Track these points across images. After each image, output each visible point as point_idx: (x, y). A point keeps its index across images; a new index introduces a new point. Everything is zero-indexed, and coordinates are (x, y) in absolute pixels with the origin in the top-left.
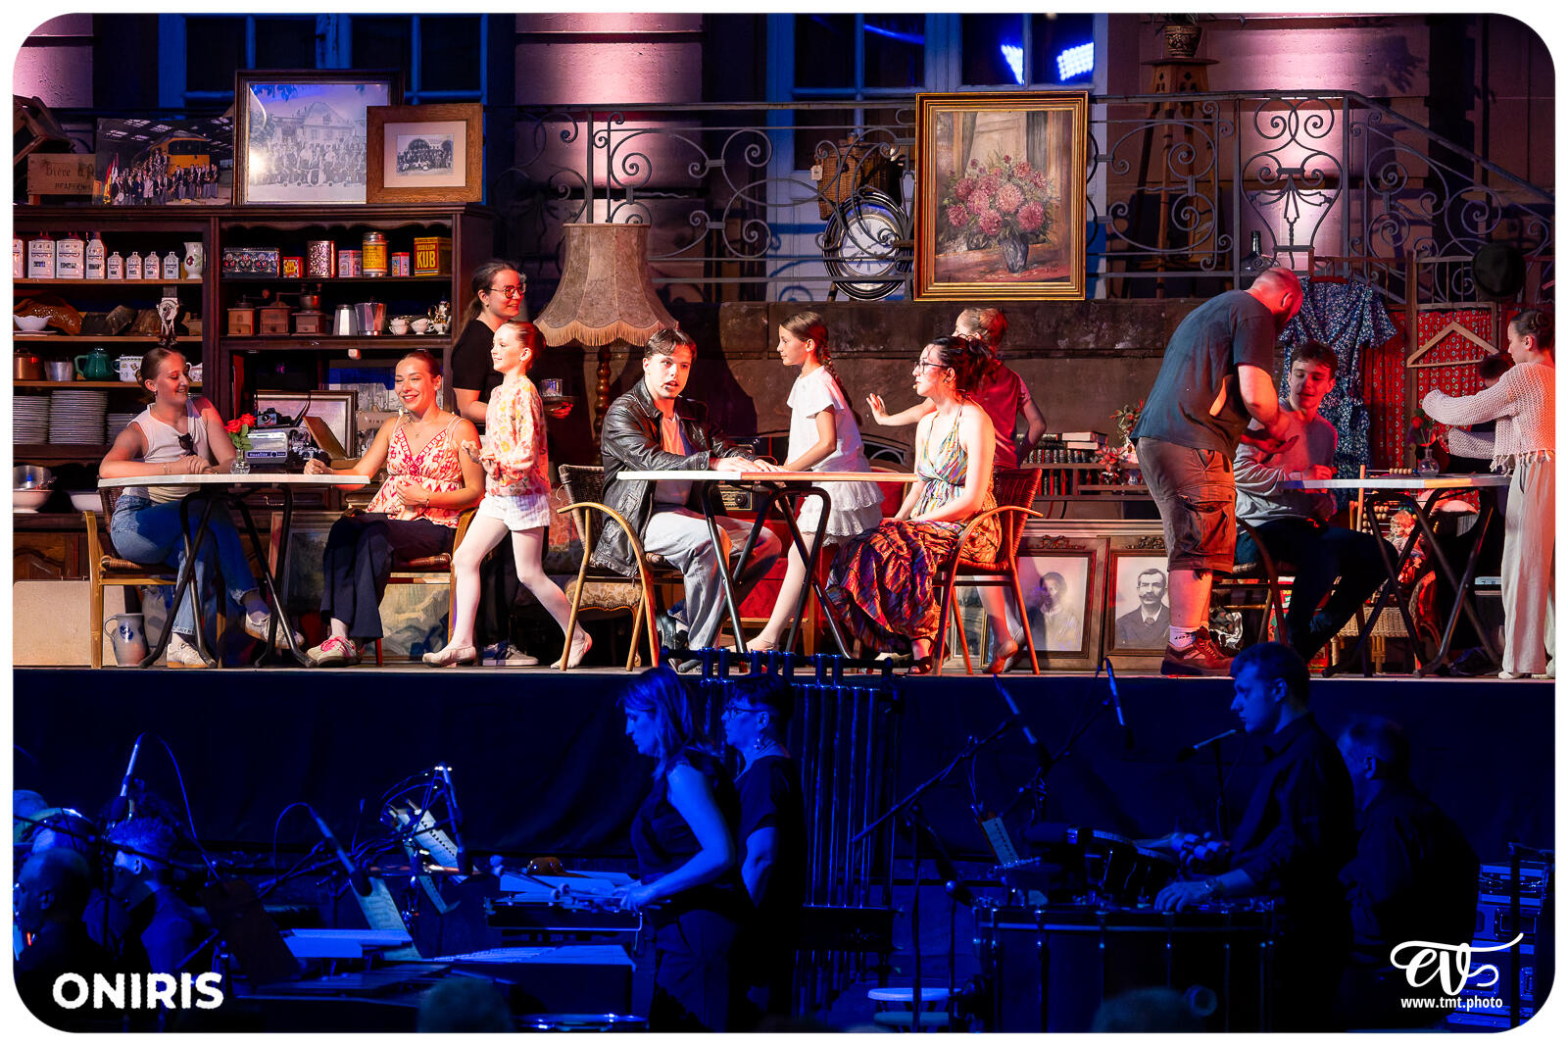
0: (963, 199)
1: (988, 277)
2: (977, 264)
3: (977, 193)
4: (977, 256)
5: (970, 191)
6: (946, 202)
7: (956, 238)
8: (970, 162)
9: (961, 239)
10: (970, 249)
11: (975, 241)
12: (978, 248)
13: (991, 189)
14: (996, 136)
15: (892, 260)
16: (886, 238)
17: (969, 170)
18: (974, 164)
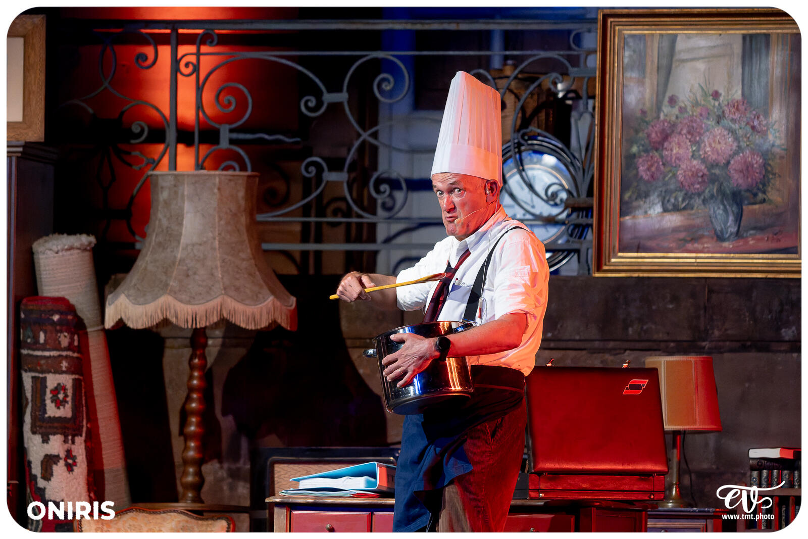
0: (658, 146)
1: (690, 246)
2: (675, 230)
3: (675, 139)
4: (673, 220)
5: (666, 137)
6: (635, 149)
7: (647, 195)
8: (666, 99)
9: (654, 197)
10: (665, 210)
11: (672, 200)
12: (676, 209)
13: (694, 134)
14: (701, 66)
15: (562, 223)
16: (555, 195)
17: (666, 109)
18: (673, 101)
